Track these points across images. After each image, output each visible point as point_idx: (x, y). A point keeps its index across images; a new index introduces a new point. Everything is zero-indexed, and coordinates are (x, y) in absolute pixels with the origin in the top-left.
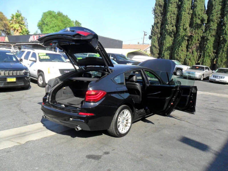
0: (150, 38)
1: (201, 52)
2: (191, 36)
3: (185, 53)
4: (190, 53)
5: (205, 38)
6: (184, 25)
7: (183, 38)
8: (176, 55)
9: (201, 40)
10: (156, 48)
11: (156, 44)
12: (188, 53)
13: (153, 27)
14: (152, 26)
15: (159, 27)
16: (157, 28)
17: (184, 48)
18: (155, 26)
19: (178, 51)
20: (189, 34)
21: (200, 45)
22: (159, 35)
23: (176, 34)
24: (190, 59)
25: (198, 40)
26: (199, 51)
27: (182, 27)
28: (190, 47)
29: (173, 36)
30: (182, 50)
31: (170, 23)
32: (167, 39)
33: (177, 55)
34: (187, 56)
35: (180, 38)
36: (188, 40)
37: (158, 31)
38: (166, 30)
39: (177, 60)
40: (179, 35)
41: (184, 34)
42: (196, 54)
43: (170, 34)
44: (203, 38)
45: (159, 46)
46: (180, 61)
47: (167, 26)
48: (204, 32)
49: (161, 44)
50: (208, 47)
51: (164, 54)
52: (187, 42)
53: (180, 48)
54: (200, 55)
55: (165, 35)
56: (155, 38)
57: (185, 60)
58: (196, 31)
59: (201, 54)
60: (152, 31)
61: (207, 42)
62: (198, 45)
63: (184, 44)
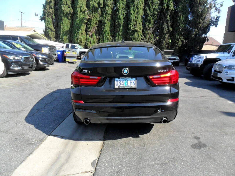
0: (42, 19)
1: (99, 35)
2: (89, 19)
3: (85, 36)
4: (90, 36)
5: (103, 22)
6: (81, 7)
7: (82, 21)
8: (76, 39)
9: (99, 24)
10: (52, 31)
11: (52, 26)
12: (88, 36)
13: (45, 7)
14: (43, 5)
15: (53, 7)
16: (51, 8)
17: (84, 32)
18: (47, 6)
19: (78, 34)
20: (88, 17)
21: (98, 29)
22: (54, 17)
23: (73, 16)
24: (90, 43)
25: (96, 24)
26: (97, 35)
27: (79, 9)
28: (89, 30)
29: (70, 18)
30: (82, 34)
31: (65, 4)
32: (64, 22)
33: (77, 39)
34: (87, 39)
35: (78, 21)
36: (87, 23)
37: (52, 11)
38: (62, 11)
39: (78, 43)
40: (77, 17)
41: (82, 17)
42: (95, 37)
43: (67, 15)
44: (100, 21)
45: (55, 28)
46: (80, 45)
47: (62, 6)
48: (101, 16)
49: (57, 26)
50: (106, 30)
51: (62, 38)
52: (85, 25)
53: (80, 32)
54: (100, 39)
55: (61, 17)
56: (50, 19)
57: (85, 43)
58: (94, 14)
59: (100, 37)
60: (44, 11)
61: (105, 26)
62: (96, 28)
63: (83, 27)
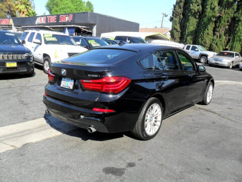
0: (171, 19)
1: (230, 36)
2: (220, 16)
3: (211, 37)
4: (217, 37)
5: (237, 19)
6: (212, 3)
7: (210, 20)
8: (200, 40)
9: (231, 22)
10: (177, 31)
11: (178, 27)
12: (215, 37)
13: (175, 7)
14: (174, 5)
15: (182, 7)
16: (180, 8)
17: (211, 32)
18: (177, 6)
19: (203, 35)
20: (218, 15)
21: (229, 28)
22: (182, 17)
23: (202, 14)
24: (216, 45)
25: (228, 22)
26: (227, 35)
27: (209, 6)
28: (218, 29)
29: (197, 17)
30: (208, 34)
31: (195, 2)
32: (190, 21)
33: (202, 40)
34: (213, 40)
35: (205, 20)
36: (216, 22)
37: (180, 11)
38: (190, 11)
39: (202, 45)
40: (206, 15)
41: (211, 14)
42: (224, 37)
43: (194, 15)
44: (234, 19)
45: (181, 29)
46: (204, 47)
47: (191, 4)
48: (235, 12)
49: (183, 27)
50: (239, 29)
51: (186, 39)
52: (214, 24)
53: (206, 31)
54: (229, 39)
55: (189, 16)
56: (177, 19)
57: (211, 44)
58: (226, 10)
59: (230, 37)
60: (173, 12)
61: (238, 24)
62: (227, 27)
63: (211, 27)
